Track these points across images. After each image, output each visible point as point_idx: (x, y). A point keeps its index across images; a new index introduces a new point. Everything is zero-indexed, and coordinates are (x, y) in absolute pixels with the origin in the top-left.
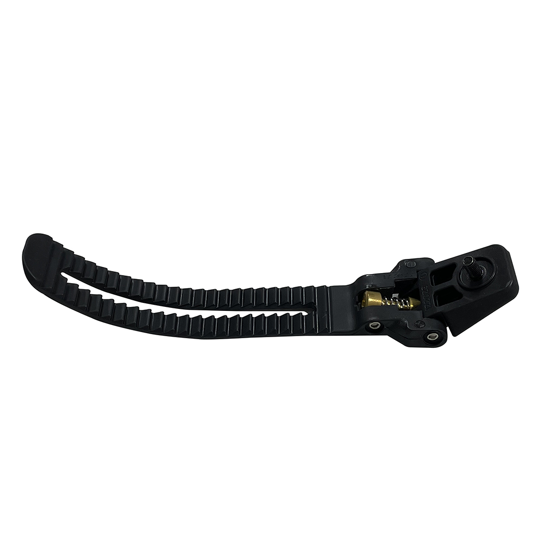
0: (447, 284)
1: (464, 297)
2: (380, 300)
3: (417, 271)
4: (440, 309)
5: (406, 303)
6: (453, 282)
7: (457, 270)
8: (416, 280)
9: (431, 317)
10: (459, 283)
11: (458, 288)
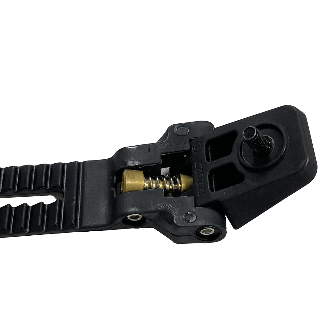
0: (225, 160)
1: (247, 180)
2: (142, 181)
3: (190, 140)
4: (216, 195)
5: (177, 181)
6: (232, 158)
7: (238, 141)
8: (188, 152)
9: (205, 206)
10: (239, 160)
11: (239, 167)
